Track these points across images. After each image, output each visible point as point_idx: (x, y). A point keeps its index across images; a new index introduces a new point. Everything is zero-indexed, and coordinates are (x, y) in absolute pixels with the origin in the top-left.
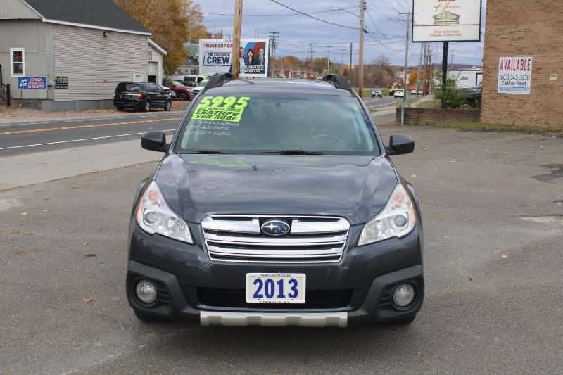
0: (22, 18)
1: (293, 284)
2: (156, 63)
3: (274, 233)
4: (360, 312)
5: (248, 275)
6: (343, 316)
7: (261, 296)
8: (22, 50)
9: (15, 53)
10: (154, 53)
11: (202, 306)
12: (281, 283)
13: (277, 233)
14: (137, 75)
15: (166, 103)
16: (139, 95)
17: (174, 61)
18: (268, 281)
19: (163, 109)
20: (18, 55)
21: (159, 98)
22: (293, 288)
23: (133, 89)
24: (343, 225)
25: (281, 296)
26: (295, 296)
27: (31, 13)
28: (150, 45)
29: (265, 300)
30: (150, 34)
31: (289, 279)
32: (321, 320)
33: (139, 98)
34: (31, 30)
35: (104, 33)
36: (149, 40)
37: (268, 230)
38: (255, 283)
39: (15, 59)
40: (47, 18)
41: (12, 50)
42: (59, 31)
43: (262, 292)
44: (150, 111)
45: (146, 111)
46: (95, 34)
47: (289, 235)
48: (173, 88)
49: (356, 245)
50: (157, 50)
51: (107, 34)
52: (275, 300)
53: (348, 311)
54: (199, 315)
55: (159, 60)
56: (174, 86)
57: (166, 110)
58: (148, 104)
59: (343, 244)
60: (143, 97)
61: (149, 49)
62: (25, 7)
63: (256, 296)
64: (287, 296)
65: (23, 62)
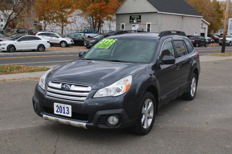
0: (151, 12)
1: (67, 109)
2: (205, 28)
3: (65, 89)
4: (91, 124)
5: (55, 103)
6: (84, 124)
7: (58, 112)
8: (150, 23)
9: (148, 24)
10: (204, 24)
11: (45, 112)
12: (64, 108)
13: (66, 89)
14: (196, 33)
15: (206, 44)
16: (194, 41)
17: (216, 27)
18: (61, 106)
19: (204, 46)
20: (149, 25)
21: (203, 42)
22: (68, 111)
23: (192, 38)
24: (89, 89)
25: (64, 113)
26: (68, 114)
27: (154, 10)
28: (202, 21)
29: (59, 113)
30: (202, 17)
31: (66, 107)
32: (77, 124)
33: (194, 42)
34: (154, 16)
35: (182, 17)
36: (202, 19)
37: (63, 88)
38: (57, 107)
39: (148, 27)
40: (159, 11)
41: (147, 23)
42: (164, 16)
43: (59, 110)
44: (198, 47)
45: (196, 47)
46: (178, 17)
47: (69, 91)
48: (214, 38)
49: (92, 97)
50: (206, 23)
51: (183, 17)
52: (62, 114)
53: (87, 123)
54: (43, 116)
55: (207, 27)
56: (214, 37)
57: (205, 47)
58: (197, 44)
59: (87, 96)
60: (195, 41)
61: (201, 22)
62: (152, 8)
63: (57, 111)
64: (66, 113)
65: (151, 28)
